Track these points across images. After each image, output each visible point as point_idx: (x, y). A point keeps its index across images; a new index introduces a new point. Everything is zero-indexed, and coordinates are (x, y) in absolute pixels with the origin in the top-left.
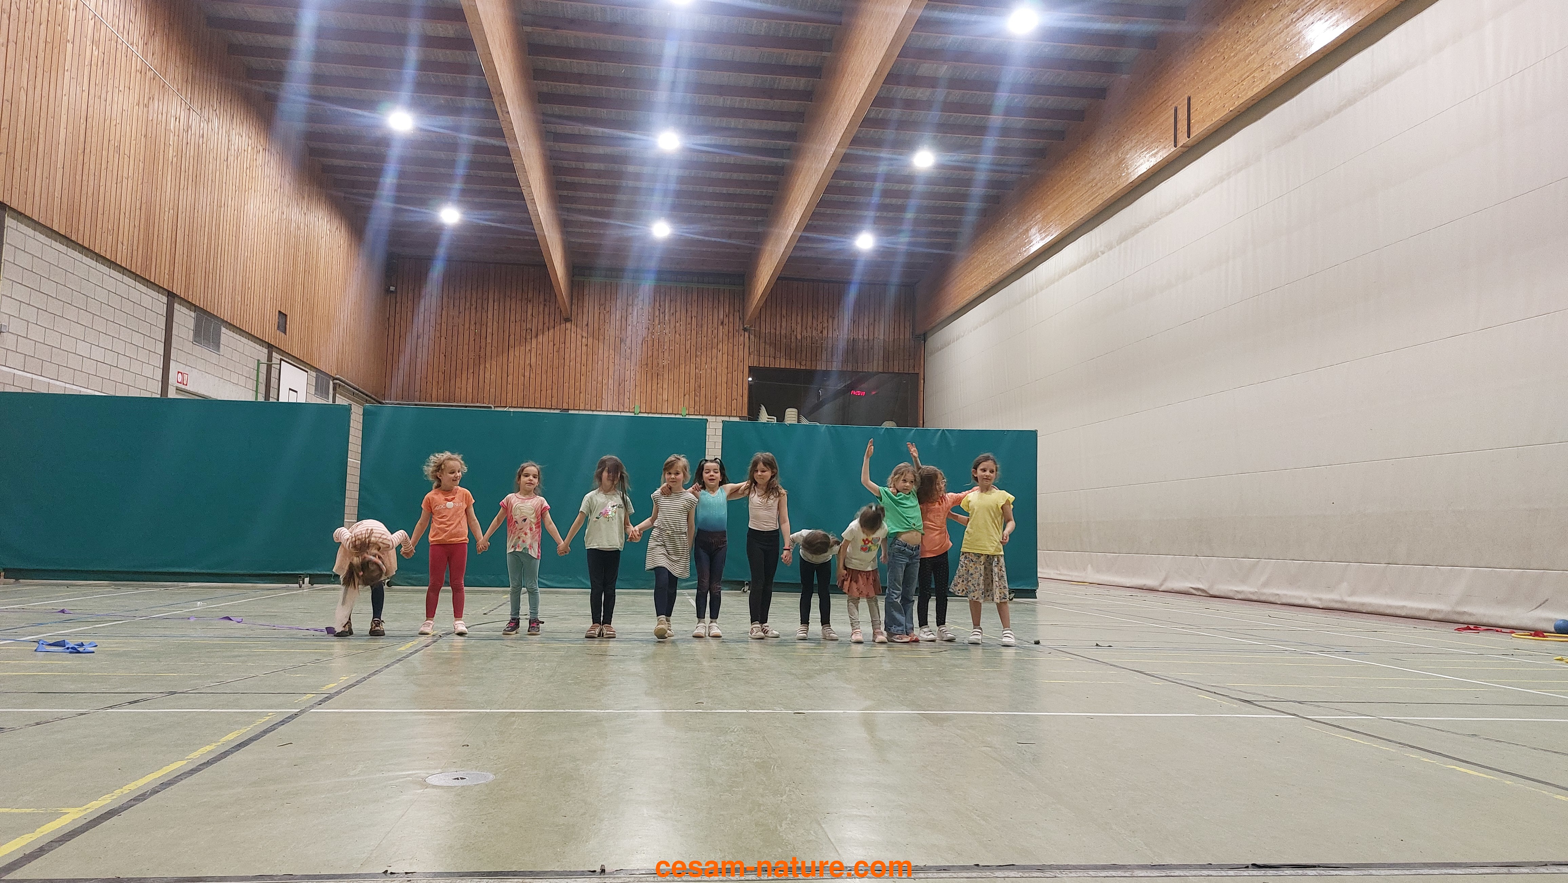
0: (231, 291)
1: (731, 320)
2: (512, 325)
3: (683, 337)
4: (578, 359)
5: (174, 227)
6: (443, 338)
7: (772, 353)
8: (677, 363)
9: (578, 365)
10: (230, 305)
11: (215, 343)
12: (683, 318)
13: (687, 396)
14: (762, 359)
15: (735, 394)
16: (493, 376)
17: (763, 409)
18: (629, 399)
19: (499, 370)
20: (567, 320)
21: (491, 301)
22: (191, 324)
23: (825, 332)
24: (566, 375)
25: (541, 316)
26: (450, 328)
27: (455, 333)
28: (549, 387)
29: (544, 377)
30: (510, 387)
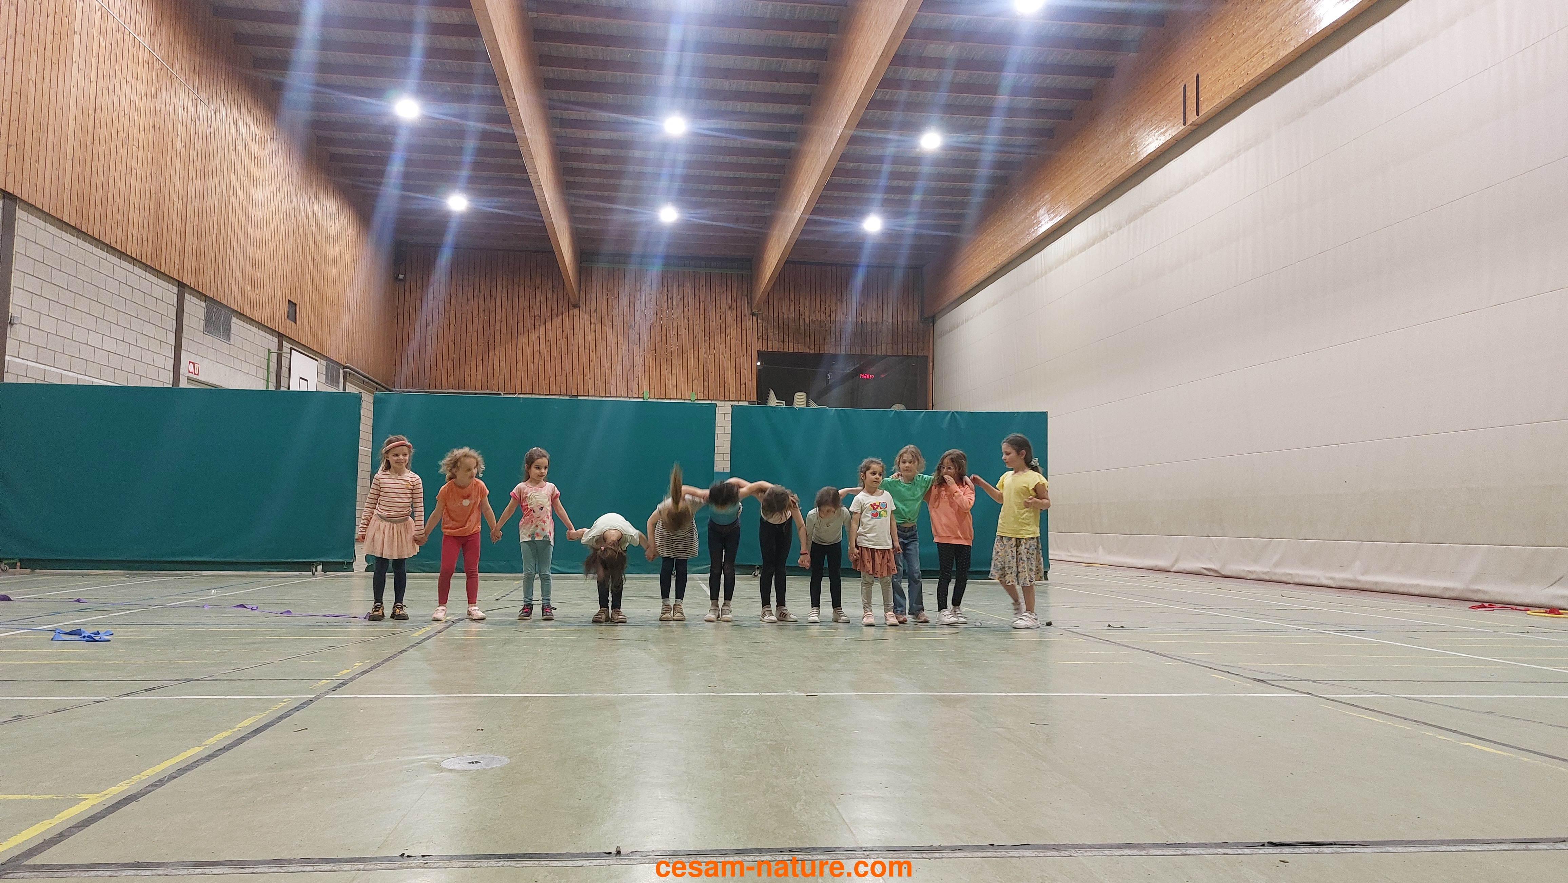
0: (240, 281)
1: (739, 304)
2: (521, 312)
3: (691, 322)
4: (587, 345)
5: (184, 218)
6: (452, 326)
7: (781, 338)
8: (685, 348)
9: (587, 351)
10: (240, 295)
11: (226, 332)
12: (691, 303)
13: (696, 381)
14: (770, 343)
15: (743, 378)
16: (502, 363)
17: (772, 393)
18: (638, 384)
19: (508, 356)
20: (576, 306)
21: (499, 288)
22: (202, 314)
23: (833, 316)
24: (575, 362)
25: (549, 303)
26: (459, 315)
27: (464, 320)
28: (558, 374)
29: (553, 363)
30: (519, 374)
